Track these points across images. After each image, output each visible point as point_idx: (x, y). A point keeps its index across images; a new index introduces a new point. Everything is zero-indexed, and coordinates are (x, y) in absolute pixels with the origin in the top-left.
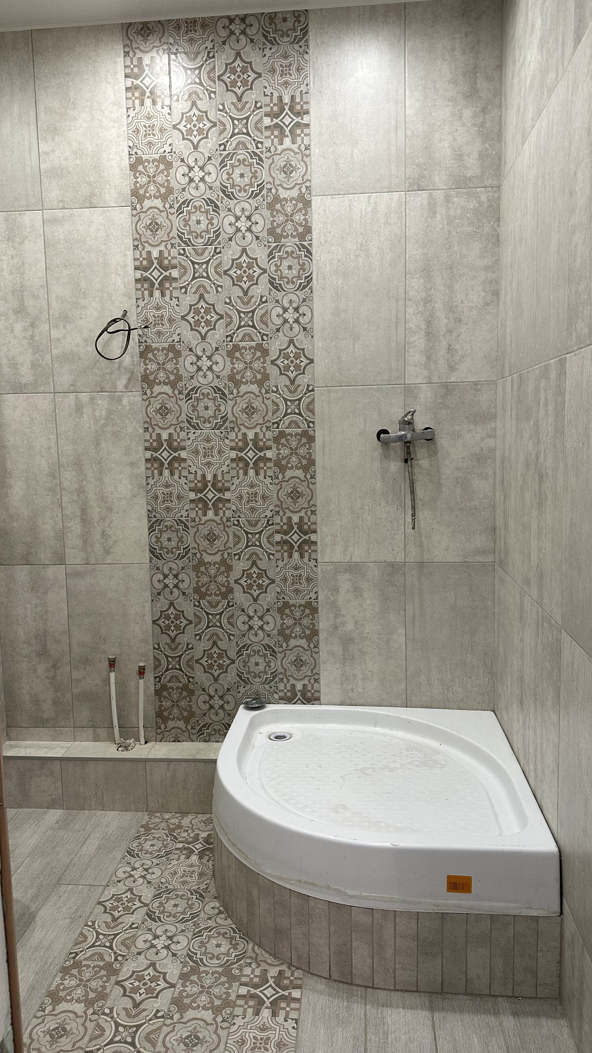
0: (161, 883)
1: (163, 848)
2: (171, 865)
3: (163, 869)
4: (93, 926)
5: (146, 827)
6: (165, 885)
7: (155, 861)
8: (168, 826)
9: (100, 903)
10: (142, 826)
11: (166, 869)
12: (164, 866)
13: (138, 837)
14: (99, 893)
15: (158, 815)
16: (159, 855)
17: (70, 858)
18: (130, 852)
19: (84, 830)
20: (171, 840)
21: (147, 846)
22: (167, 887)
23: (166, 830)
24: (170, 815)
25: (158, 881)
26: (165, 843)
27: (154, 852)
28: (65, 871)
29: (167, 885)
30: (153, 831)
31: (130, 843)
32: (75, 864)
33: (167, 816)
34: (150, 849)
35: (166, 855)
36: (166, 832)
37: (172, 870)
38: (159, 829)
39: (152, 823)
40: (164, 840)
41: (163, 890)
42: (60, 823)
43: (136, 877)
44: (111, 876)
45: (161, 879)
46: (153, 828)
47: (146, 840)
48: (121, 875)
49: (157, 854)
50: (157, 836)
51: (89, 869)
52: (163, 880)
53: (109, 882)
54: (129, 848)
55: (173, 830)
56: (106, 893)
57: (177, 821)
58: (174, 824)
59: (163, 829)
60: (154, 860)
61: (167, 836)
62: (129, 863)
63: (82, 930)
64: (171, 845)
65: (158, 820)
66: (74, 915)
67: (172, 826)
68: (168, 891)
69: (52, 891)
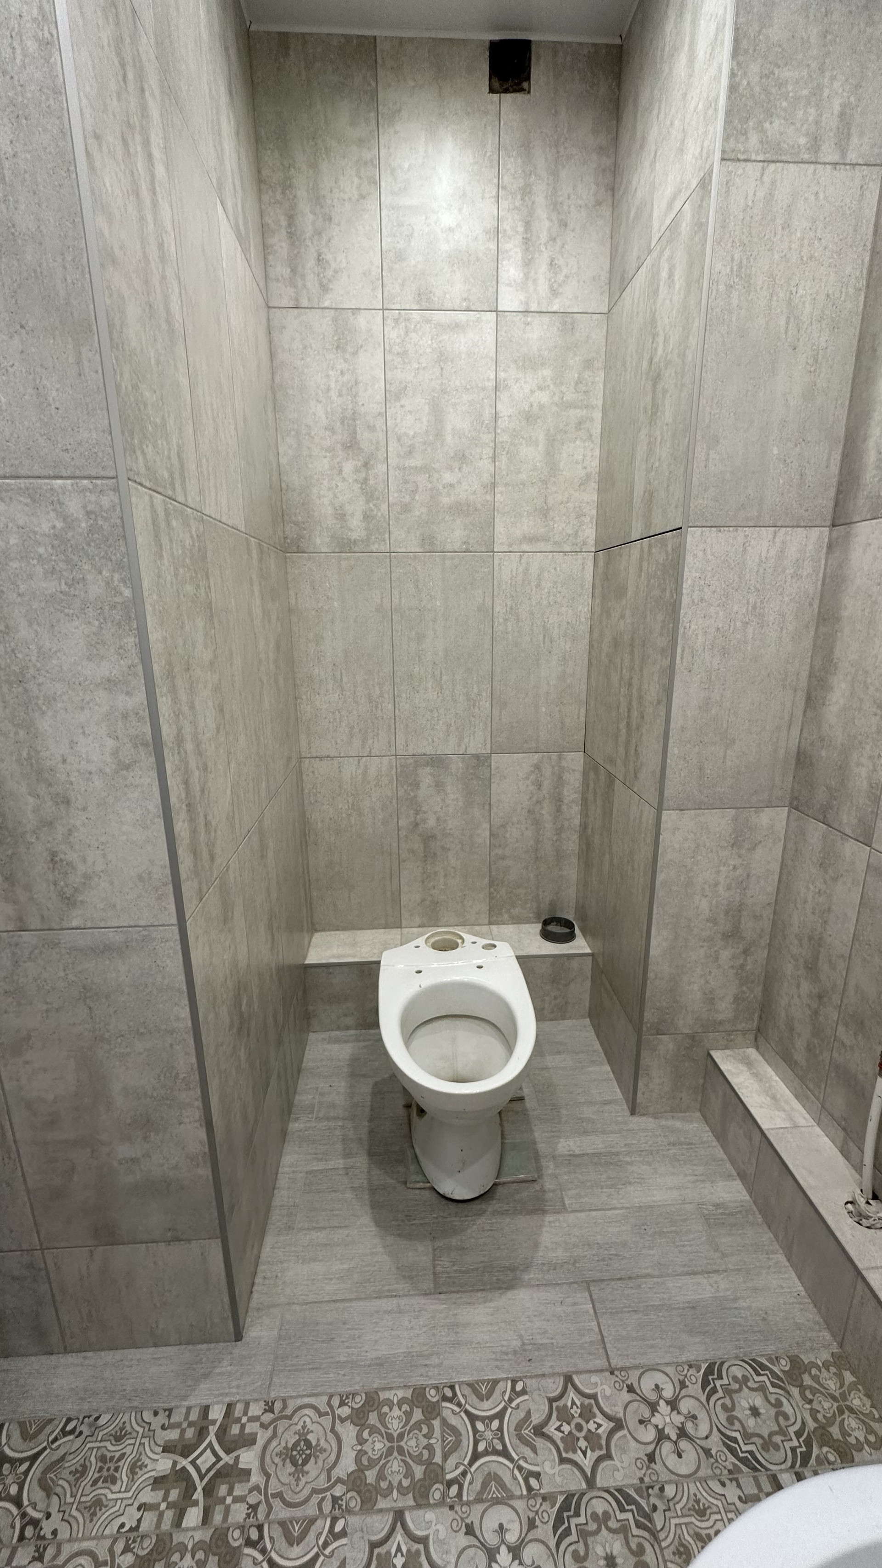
0: (662, 1489)
1: (759, 1441)
2: (718, 1488)
3: (701, 1473)
4: (515, 1394)
5: (797, 1368)
6: (658, 1503)
7: (715, 1443)
8: (831, 1421)
9: (568, 1379)
10: (794, 1361)
11: (704, 1480)
12: (710, 1472)
13: (758, 1367)
14: (590, 1366)
15: (849, 1377)
16: (735, 1440)
17: (649, 1271)
18: (712, 1371)
19: (724, 1255)
20: (793, 1450)
21: (746, 1400)
22: (655, 1508)
23: (816, 1420)
24: (867, 1408)
25: (664, 1476)
26: (778, 1439)
27: (737, 1426)
28: (620, 1279)
29: (661, 1506)
30: (795, 1391)
31: (737, 1357)
32: (639, 1286)
33: (856, 1401)
34: (742, 1411)
35: (744, 1461)
36: (811, 1424)
37: (706, 1498)
38: (810, 1402)
39: (815, 1379)
40: (782, 1432)
41: (643, 1503)
42: (720, 1211)
43: (657, 1420)
44: (636, 1367)
45: (670, 1482)
46: (802, 1388)
47: (762, 1389)
48: (647, 1386)
49: (737, 1435)
50: (787, 1408)
51: (637, 1316)
52: (670, 1490)
53: (622, 1369)
54: (722, 1364)
55: (825, 1439)
56: (594, 1378)
57: (860, 1435)
58: (845, 1433)
59: (814, 1413)
60: (716, 1437)
61: (798, 1434)
62: (683, 1385)
63: (503, 1379)
64: (779, 1456)
65: (832, 1385)
66: (530, 1347)
67: (835, 1431)
68: (645, 1519)
69: (572, 1283)
